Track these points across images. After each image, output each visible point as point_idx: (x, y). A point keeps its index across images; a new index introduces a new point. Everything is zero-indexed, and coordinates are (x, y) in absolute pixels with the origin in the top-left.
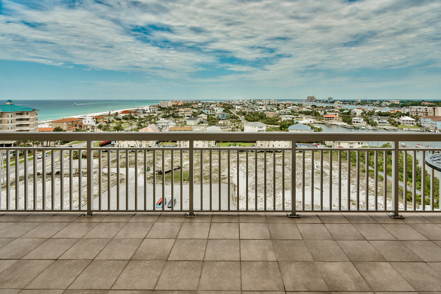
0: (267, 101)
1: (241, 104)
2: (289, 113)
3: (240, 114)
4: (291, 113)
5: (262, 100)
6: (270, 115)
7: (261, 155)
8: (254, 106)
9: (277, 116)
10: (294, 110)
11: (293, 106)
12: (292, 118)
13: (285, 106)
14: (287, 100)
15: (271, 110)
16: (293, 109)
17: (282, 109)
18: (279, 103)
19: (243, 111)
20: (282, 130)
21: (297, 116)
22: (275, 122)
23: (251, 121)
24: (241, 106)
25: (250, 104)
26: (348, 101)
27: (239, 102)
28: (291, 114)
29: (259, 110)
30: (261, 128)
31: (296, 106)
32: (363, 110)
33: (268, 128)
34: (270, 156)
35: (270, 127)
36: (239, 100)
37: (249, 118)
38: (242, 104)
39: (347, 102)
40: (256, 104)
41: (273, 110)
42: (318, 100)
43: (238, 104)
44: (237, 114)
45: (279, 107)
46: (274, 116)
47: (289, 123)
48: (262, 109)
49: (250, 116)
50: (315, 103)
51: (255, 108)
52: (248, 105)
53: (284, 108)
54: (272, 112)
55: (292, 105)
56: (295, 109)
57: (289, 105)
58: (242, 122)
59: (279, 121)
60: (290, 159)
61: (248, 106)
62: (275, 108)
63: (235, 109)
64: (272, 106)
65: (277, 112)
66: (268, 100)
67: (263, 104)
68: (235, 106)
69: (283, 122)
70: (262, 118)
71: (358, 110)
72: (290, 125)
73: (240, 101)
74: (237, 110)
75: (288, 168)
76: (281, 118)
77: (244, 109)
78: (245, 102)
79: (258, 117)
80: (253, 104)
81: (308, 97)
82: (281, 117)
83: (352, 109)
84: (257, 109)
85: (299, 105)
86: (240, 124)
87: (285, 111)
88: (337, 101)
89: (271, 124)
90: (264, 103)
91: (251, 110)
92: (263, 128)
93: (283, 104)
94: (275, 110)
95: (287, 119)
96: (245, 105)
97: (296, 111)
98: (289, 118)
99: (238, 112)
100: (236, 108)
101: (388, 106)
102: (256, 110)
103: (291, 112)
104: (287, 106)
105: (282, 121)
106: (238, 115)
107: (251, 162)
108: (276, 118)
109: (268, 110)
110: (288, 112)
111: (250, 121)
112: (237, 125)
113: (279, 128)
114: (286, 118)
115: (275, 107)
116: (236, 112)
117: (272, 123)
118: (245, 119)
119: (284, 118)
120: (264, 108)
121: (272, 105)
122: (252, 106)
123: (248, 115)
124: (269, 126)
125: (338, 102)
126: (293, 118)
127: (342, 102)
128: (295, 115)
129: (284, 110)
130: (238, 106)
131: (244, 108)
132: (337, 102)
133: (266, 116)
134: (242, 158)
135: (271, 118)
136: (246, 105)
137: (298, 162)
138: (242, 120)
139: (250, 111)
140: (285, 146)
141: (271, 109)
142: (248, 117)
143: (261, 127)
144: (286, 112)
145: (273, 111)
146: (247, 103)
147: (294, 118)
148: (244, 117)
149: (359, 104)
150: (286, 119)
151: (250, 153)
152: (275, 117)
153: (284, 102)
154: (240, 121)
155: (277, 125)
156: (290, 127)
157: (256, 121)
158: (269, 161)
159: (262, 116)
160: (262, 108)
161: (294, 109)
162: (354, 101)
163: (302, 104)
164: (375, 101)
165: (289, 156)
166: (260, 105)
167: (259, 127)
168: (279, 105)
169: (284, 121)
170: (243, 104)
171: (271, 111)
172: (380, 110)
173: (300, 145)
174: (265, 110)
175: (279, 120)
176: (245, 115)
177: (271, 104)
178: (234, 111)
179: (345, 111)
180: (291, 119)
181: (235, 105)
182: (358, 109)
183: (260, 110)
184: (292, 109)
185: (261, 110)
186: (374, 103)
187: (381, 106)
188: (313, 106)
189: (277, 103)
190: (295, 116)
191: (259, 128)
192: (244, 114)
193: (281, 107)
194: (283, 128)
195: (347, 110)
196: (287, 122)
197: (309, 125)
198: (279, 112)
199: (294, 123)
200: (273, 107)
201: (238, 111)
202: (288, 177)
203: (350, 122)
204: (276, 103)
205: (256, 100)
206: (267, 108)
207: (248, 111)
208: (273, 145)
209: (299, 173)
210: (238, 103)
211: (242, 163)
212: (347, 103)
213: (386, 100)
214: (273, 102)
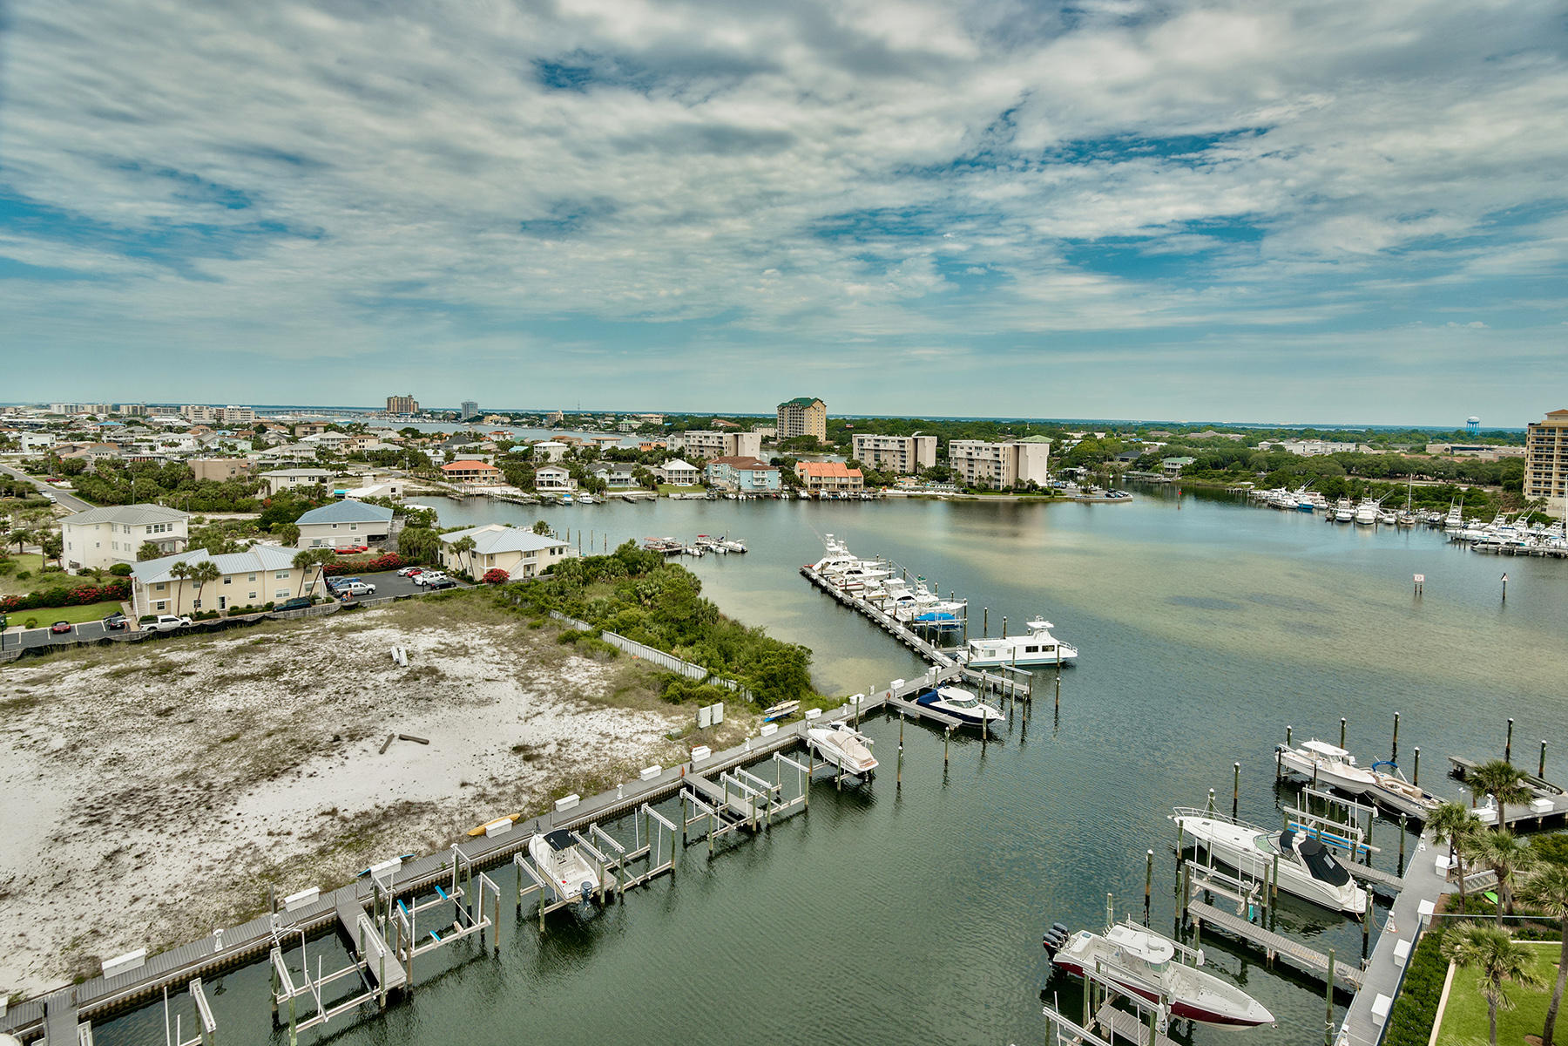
0: (206, 414)
1: (57, 426)
2: (308, 458)
3: (46, 473)
4: (316, 460)
5: (183, 408)
6: (215, 470)
7: (158, 651)
8: (132, 432)
9: (249, 474)
10: (330, 448)
11: (325, 432)
12: (316, 480)
13: (292, 431)
14: (300, 409)
15: (226, 450)
16: (326, 443)
17: (276, 445)
18: (264, 419)
19: (66, 456)
20: (269, 531)
21: (339, 473)
22: (241, 500)
23: (113, 503)
24: (58, 435)
25: (111, 422)
26: (527, 416)
27: (48, 416)
28: (317, 466)
29: (160, 450)
30: (163, 530)
31: (341, 431)
32: (569, 444)
33: (201, 526)
34: (203, 647)
35: (212, 521)
36: (48, 407)
37: (98, 489)
38: (67, 426)
39: (524, 420)
40: (143, 425)
41: (233, 448)
42: (426, 410)
43: (41, 426)
44: (31, 471)
45: (265, 439)
46: (234, 476)
47: (305, 498)
48: (176, 445)
49: (104, 480)
50: (415, 420)
51: (142, 441)
52: (102, 431)
53: (289, 440)
54: (230, 457)
55: (322, 429)
56: (336, 442)
57: (308, 430)
58: (58, 509)
59: (260, 496)
60: (297, 644)
61: (99, 436)
62: (244, 442)
63: (15, 446)
64: (229, 433)
65: (254, 457)
66: (214, 409)
67: (185, 423)
68: (15, 434)
69: (273, 498)
70: (173, 485)
71: (555, 444)
72: (306, 507)
73: (55, 410)
74: (28, 452)
75: (287, 683)
76: (268, 483)
77: (75, 449)
78: (85, 416)
79: (150, 484)
80: (130, 424)
81: (389, 400)
82: (269, 479)
83: (538, 442)
84: (152, 448)
85: (352, 431)
86: (42, 521)
87: (288, 454)
88: (491, 414)
89: (219, 510)
90: (189, 421)
91: (112, 453)
92: (170, 530)
93: (282, 424)
94: (242, 451)
95: (294, 484)
96: (83, 431)
97: (337, 453)
98: (305, 478)
99: (37, 464)
100: (25, 442)
101: (635, 430)
102: (146, 453)
103: (317, 454)
104: (299, 432)
105: (273, 493)
106: (31, 479)
107: (90, 697)
108: (244, 484)
109: (208, 449)
110: (301, 458)
111: (103, 502)
112: (23, 526)
113: (256, 522)
114: (292, 479)
115: (246, 439)
116: (23, 462)
117: (224, 502)
118: (77, 494)
119: (280, 482)
120: (188, 443)
121: (230, 428)
122: (122, 431)
123: (98, 476)
124: (209, 517)
125: (495, 417)
126: (323, 480)
127: (507, 420)
128: (332, 468)
129: (285, 450)
130: (39, 432)
131: (76, 443)
132: (491, 418)
133: (194, 476)
134: (40, 686)
135: (219, 484)
136: (91, 428)
137: (335, 651)
138: (54, 499)
139: (108, 458)
140: (278, 596)
141: (222, 444)
142: (92, 483)
143: (163, 526)
144: (292, 457)
145: (234, 453)
146: (93, 419)
147: (328, 480)
148: (68, 484)
149: (558, 424)
150: (290, 485)
151: (93, 652)
152: (241, 479)
153: (288, 417)
154: (48, 504)
155: (248, 510)
156: (307, 515)
157: (139, 500)
158: (194, 673)
159: (172, 475)
160: (177, 441)
161: (330, 443)
162: (545, 416)
163: (365, 425)
164: (603, 416)
165: (298, 632)
166: (170, 429)
167: (149, 527)
168: (262, 429)
169: (283, 494)
170: (72, 425)
171: (221, 455)
172: (614, 444)
173: (348, 581)
174: (195, 450)
175: (260, 491)
176: (78, 473)
177: (226, 423)
178: (7, 458)
179: (514, 449)
180: (313, 484)
181: (20, 431)
182: (553, 440)
183: (168, 449)
184: (320, 446)
185: (174, 449)
186: (599, 421)
187: (617, 431)
188: (407, 430)
189: (257, 420)
190: (334, 473)
191: (149, 532)
192: (72, 470)
193: (271, 436)
194: (277, 520)
195: (523, 445)
196: (294, 497)
197: (385, 502)
198: (260, 456)
199: (324, 497)
200: (236, 437)
201: (39, 456)
202: (284, 722)
203: (528, 485)
204: (252, 420)
205: (151, 406)
206: (201, 443)
207: (94, 458)
208: (223, 599)
209: (337, 693)
210: (36, 421)
211: (38, 708)
212: (524, 423)
213: (631, 413)
214: (238, 417)
